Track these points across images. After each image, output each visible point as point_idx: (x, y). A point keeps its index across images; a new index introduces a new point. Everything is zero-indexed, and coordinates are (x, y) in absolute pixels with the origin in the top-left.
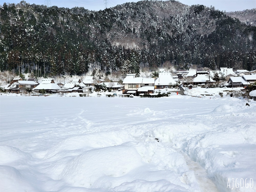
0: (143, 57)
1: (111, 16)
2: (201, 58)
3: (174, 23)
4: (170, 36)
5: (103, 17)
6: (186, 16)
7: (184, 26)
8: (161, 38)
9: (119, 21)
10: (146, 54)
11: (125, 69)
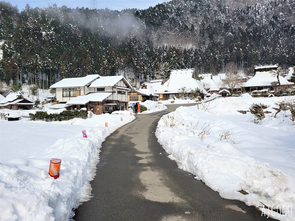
0: (196, 59)
1: (162, 12)
2: (287, 56)
3: (251, 14)
4: (243, 31)
5: (152, 15)
6: (271, 4)
7: (266, 17)
8: (229, 33)
9: (173, 17)
10: (200, 55)
11: (162, 75)
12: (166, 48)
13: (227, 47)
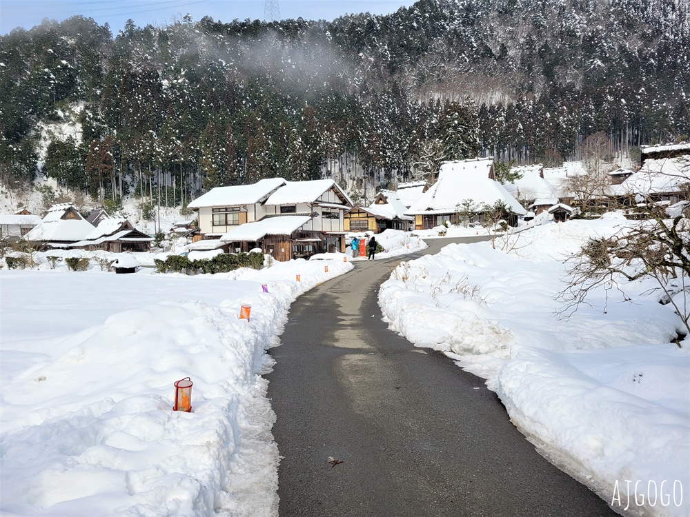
0: (509, 127)
1: (430, 19)
3: (653, 10)
4: (632, 53)
5: (405, 26)
8: (595, 62)
9: (455, 30)
10: (521, 119)
11: (426, 169)
12: (438, 104)
13: (588, 96)
